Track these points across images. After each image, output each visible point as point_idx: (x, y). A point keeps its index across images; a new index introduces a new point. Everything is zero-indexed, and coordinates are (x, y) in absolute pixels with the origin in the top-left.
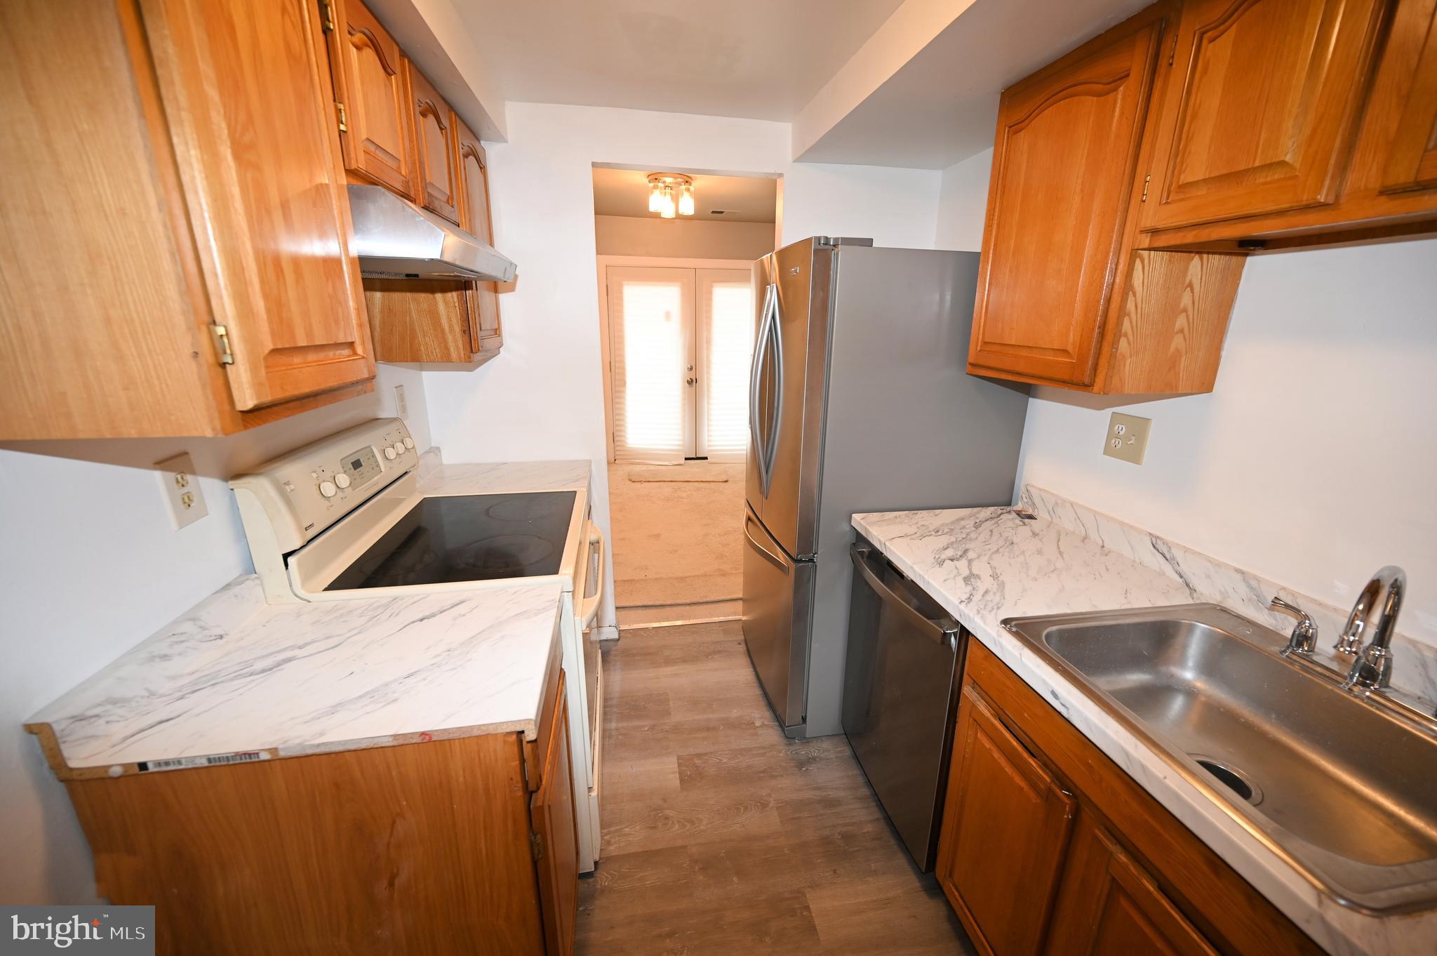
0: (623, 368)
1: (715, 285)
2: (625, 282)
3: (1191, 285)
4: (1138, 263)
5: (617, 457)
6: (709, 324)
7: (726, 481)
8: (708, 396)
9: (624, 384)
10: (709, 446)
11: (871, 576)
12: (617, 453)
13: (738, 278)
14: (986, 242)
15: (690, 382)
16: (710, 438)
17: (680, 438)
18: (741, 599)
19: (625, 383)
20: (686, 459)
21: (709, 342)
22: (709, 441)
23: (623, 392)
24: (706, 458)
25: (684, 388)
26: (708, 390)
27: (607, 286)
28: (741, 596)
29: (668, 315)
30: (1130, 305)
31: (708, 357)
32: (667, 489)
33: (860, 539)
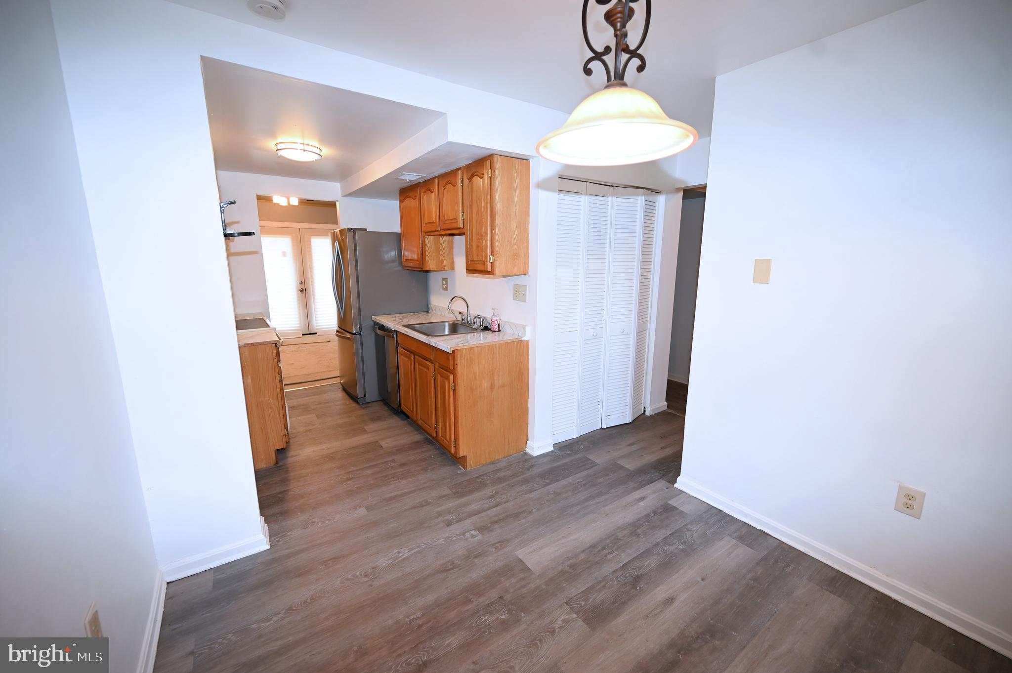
1: (312, 237)
3: (441, 244)
4: (426, 239)
6: (310, 258)
7: (329, 341)
8: (314, 298)
10: (317, 326)
11: (379, 332)
13: (321, 233)
14: (401, 230)
15: (302, 291)
16: (317, 322)
17: (298, 322)
18: (339, 377)
20: (303, 335)
21: (311, 268)
22: (316, 323)
24: (316, 333)
25: (298, 294)
26: (314, 295)
28: (339, 375)
29: (284, 254)
30: (427, 249)
31: (311, 276)
32: (293, 348)
33: (376, 323)
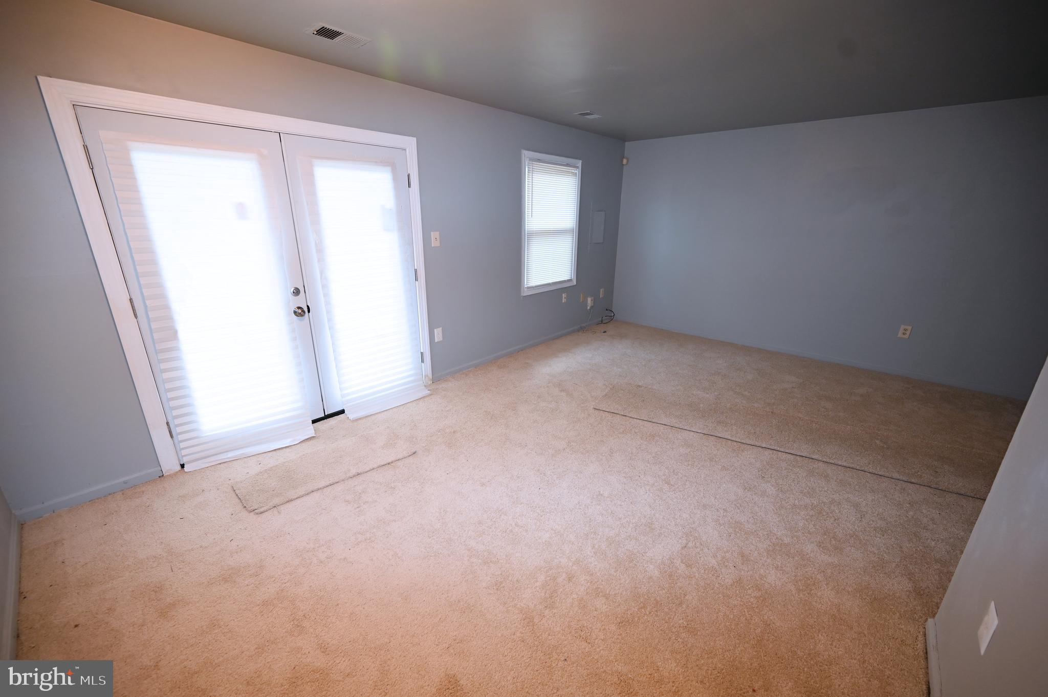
0: (166, 307)
1: (317, 162)
2: (132, 145)
5: (184, 460)
6: (316, 221)
9: (172, 334)
10: (343, 396)
12: (184, 452)
15: (301, 312)
19: (176, 332)
20: (314, 422)
21: (320, 249)
23: (176, 349)
24: (342, 412)
27: (86, 148)
29: (241, 210)
